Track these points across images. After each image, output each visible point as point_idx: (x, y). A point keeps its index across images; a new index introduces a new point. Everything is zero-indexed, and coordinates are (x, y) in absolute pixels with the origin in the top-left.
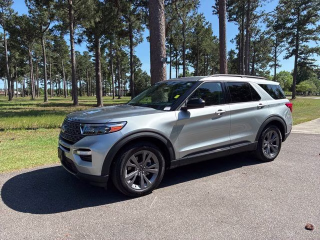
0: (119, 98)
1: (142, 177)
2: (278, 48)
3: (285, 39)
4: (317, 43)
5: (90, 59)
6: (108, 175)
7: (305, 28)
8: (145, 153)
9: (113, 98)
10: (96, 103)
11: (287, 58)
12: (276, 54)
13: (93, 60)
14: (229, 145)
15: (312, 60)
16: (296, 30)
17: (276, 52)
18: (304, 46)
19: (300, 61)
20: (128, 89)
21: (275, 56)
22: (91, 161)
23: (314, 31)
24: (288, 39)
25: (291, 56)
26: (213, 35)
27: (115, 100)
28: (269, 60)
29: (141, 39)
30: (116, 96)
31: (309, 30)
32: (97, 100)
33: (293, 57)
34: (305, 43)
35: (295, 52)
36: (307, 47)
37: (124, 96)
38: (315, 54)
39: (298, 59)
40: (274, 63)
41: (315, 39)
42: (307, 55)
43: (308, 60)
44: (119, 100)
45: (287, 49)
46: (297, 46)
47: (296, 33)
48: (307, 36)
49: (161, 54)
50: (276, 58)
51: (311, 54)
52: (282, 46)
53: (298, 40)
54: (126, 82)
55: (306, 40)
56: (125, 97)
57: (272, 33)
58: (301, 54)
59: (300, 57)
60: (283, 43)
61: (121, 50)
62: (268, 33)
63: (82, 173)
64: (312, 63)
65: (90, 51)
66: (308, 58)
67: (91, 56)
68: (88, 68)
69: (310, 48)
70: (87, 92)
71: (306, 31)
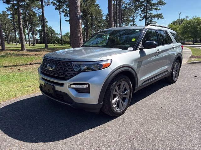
0: (34, 45)
1: (120, 101)
2: (135, 14)
3: (139, 9)
4: (157, 12)
5: (7, 17)
6: (102, 103)
7: (151, 2)
8: (123, 83)
9: (30, 45)
10: (21, 49)
11: (141, 20)
12: (134, 18)
13: (10, 17)
14: (161, 74)
15: (154, 22)
16: (146, 3)
17: (134, 17)
18: (150, 13)
19: (148, 23)
20: (39, 39)
21: (134, 19)
22: (89, 93)
23: (156, 4)
24: (141, 8)
25: (143, 19)
26: (96, 4)
27: (31, 46)
28: (130, 21)
29: (48, 3)
30: (31, 43)
31: (153, 4)
32: (21, 47)
33: (144, 20)
34: (150, 12)
35: (145, 17)
36: (152, 14)
37: (36, 44)
38: (156, 18)
39: (147, 21)
40: (133, 23)
41: (156, 9)
42: (152, 19)
43: (152, 22)
44: (34, 46)
45: (140, 15)
46: (146, 13)
47: (146, 5)
48: (152, 7)
49: (78, 13)
50: (134, 20)
51: (154, 18)
52: (137, 13)
53: (147, 9)
54: (37, 34)
55: (151, 9)
56: (38, 44)
57: (132, 4)
58: (148, 18)
59: (148, 20)
60: (138, 11)
61: (32, 11)
62: (129, 4)
63: (77, 103)
64: (154, 24)
65: (7, 11)
66: (152, 21)
67: (9, 14)
68: (7, 23)
69: (153, 14)
70: (7, 40)
71: (151, 4)
